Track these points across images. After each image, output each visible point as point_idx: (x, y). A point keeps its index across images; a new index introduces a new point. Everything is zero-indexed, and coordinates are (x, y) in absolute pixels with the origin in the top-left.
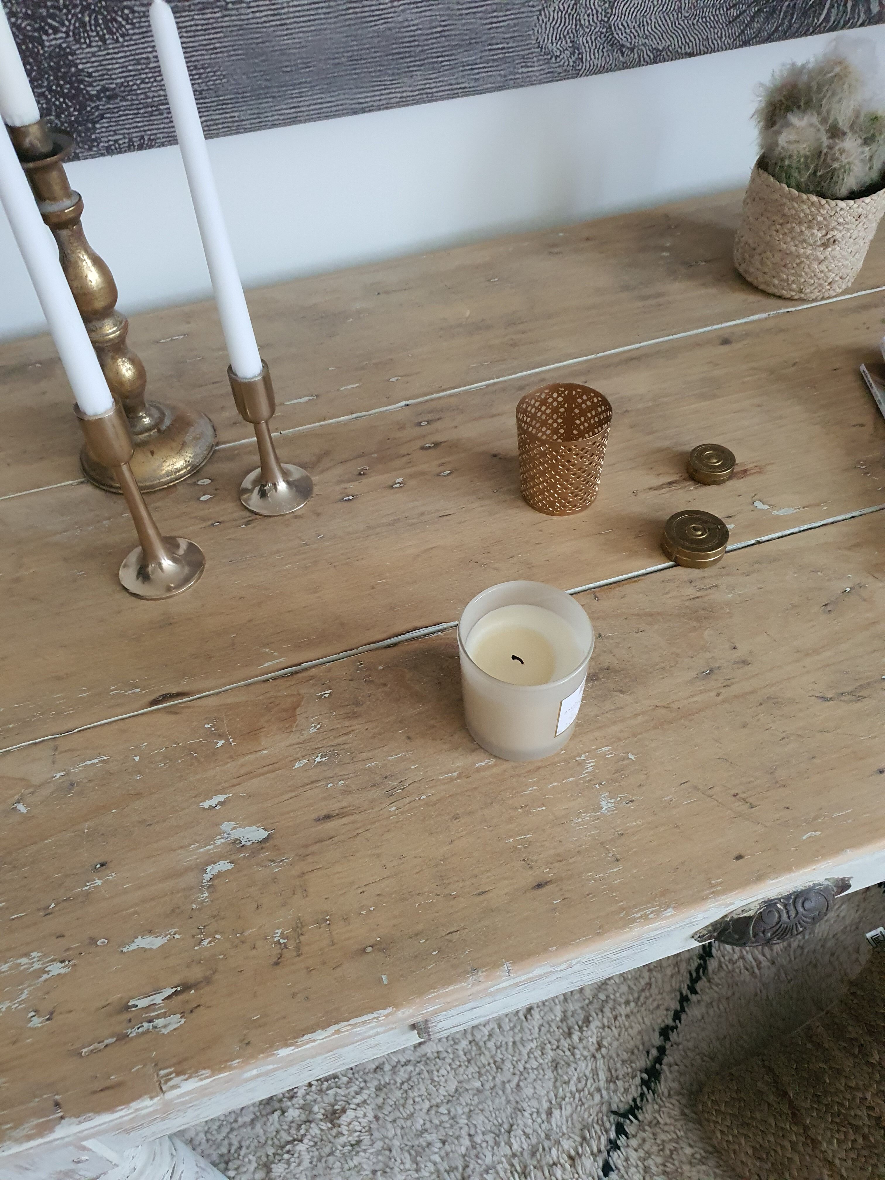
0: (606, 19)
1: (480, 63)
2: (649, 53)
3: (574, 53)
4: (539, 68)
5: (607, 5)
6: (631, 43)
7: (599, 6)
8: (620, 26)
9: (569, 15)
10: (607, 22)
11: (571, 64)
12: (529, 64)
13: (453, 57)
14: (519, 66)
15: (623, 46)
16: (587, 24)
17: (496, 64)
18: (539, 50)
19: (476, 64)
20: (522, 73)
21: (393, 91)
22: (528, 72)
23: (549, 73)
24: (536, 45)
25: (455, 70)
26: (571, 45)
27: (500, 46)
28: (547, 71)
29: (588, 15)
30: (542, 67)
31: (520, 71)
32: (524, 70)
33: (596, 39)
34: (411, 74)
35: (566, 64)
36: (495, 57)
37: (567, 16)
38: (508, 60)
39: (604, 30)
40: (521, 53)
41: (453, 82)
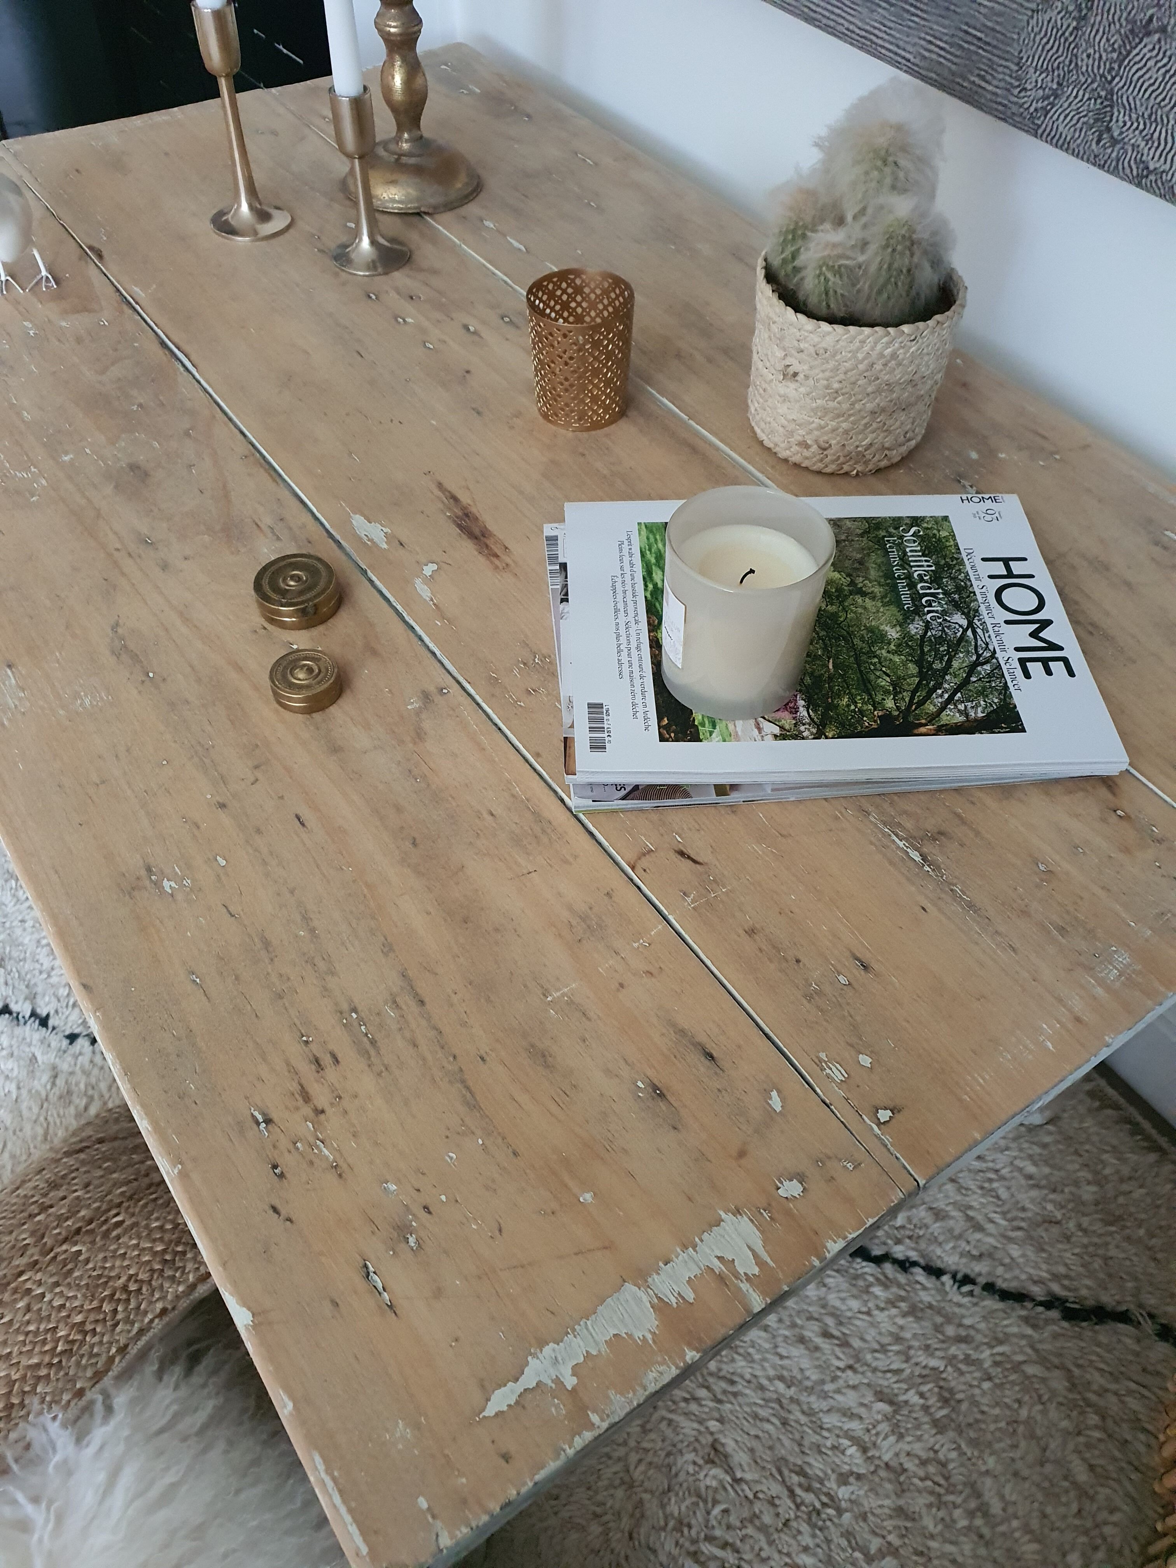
0: (1109, 78)
1: (946, 42)
2: (1132, 162)
3: (1048, 97)
4: (995, 90)
5: (1115, 55)
6: (1121, 133)
7: (1105, 50)
8: (1125, 102)
9: (1066, 40)
10: (1110, 82)
11: (1032, 109)
12: (988, 77)
13: (925, 16)
14: (977, 72)
15: (1109, 129)
16: (1084, 69)
17: (958, 53)
18: (1015, 68)
19: (941, 40)
20: (974, 82)
21: (844, 14)
22: (979, 86)
23: (1000, 103)
24: (1016, 60)
25: (915, 33)
26: (1055, 86)
27: (979, 34)
28: (999, 100)
29: (1089, 56)
30: (999, 91)
31: (972, 79)
32: (976, 80)
33: (1089, 99)
34: (874, 7)
35: (1026, 106)
36: (966, 46)
37: (1062, 40)
38: (974, 58)
39: (1103, 94)
40: (995, 59)
41: (901, 43)
